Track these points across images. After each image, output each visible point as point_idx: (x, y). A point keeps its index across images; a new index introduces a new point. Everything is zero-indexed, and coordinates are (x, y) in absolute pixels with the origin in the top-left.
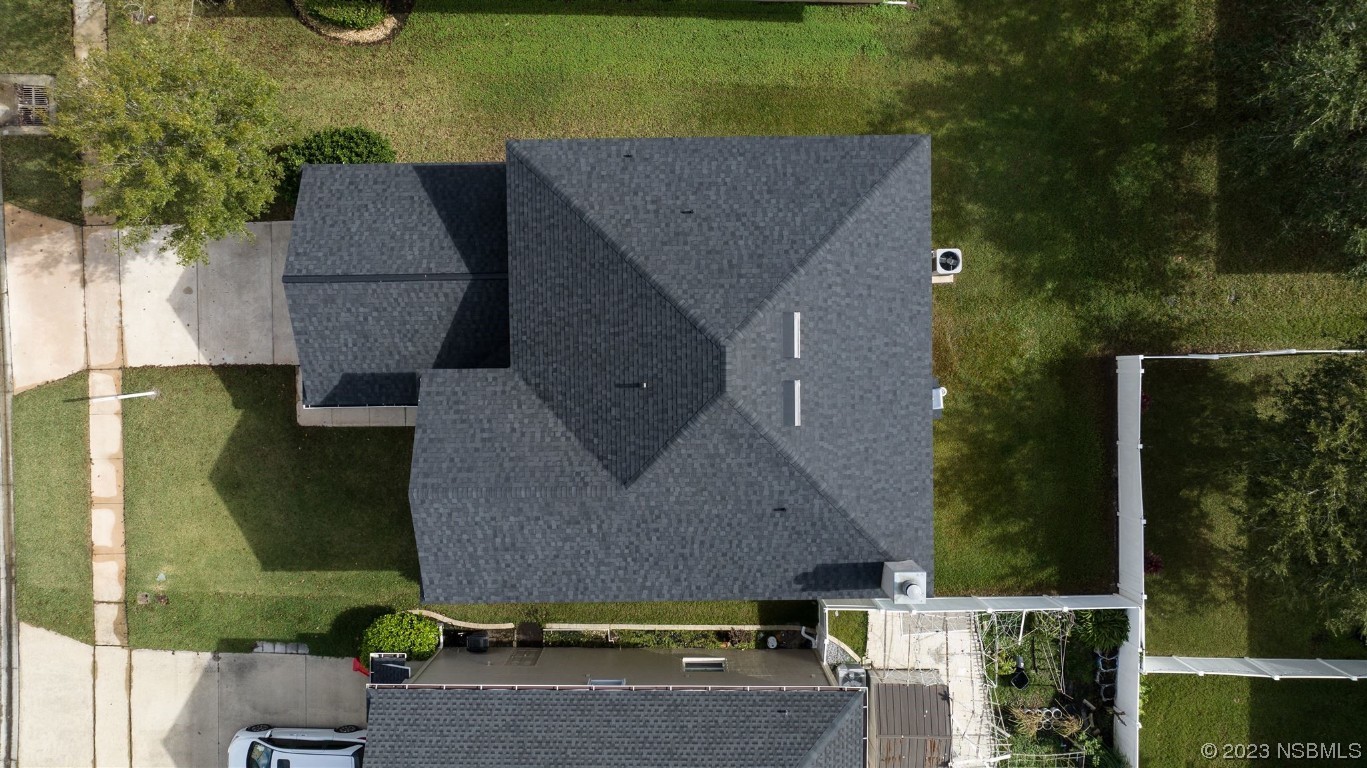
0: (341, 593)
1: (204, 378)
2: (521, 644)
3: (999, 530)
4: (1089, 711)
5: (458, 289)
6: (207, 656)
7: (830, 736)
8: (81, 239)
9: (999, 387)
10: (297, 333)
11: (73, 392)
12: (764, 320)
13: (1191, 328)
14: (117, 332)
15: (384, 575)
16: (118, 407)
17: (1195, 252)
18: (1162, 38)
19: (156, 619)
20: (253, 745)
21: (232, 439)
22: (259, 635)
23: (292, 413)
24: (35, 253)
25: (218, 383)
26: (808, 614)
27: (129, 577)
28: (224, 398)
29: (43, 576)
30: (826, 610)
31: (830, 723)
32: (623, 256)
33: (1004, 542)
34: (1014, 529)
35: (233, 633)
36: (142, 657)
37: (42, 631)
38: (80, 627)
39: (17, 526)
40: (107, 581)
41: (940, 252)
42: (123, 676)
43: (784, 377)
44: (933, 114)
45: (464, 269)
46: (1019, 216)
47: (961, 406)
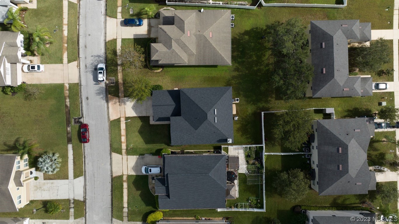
0: (157, 147)
1: (137, 118)
2: (181, 153)
3: (246, 137)
4: (259, 161)
5: (174, 106)
6: (138, 156)
7: (221, 160)
8: (119, 99)
9: (245, 117)
10: (153, 112)
11: (118, 121)
12: (212, 110)
13: (272, 108)
14: (124, 112)
15: (162, 144)
16: (125, 122)
17: (272, 97)
18: (267, 68)
19: (131, 151)
20: (146, 167)
21: (141, 126)
22: (145, 153)
23: (149, 123)
24: (113, 102)
25: (139, 119)
26: (220, 148)
27: (127, 146)
28: (140, 121)
29: (115, 146)
30: (222, 147)
31: (221, 159)
32: (195, 103)
33: (247, 138)
34: (248, 136)
35: (142, 153)
36: (129, 157)
37: (115, 153)
38: (120, 153)
39: (111, 139)
40: (124, 146)
41: (236, 99)
42: (126, 159)
43: (214, 117)
44: (235, 80)
45: (175, 104)
46: (247, 93)
47: (240, 119)
